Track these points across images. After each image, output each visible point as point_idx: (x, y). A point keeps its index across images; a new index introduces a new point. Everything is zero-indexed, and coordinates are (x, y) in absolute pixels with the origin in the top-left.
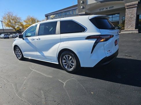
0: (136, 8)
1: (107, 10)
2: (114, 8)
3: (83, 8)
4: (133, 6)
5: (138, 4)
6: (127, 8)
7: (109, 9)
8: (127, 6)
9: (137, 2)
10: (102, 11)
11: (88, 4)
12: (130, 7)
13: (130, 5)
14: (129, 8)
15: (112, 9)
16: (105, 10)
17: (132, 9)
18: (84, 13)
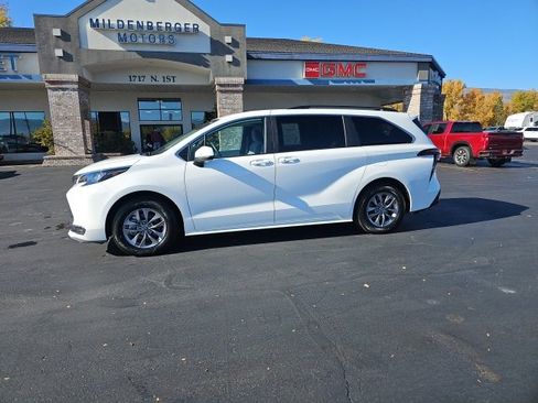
0: (241, 95)
1: (154, 83)
2: (178, 82)
3: (67, 57)
4: (235, 89)
5: (243, 86)
6: (221, 91)
7: (161, 82)
8: (221, 85)
9: (241, 80)
10: (137, 82)
11: (90, 47)
12: (228, 89)
13: (228, 85)
14: (226, 92)
15: (171, 83)
16: (148, 81)
17: (232, 95)
18: (75, 77)
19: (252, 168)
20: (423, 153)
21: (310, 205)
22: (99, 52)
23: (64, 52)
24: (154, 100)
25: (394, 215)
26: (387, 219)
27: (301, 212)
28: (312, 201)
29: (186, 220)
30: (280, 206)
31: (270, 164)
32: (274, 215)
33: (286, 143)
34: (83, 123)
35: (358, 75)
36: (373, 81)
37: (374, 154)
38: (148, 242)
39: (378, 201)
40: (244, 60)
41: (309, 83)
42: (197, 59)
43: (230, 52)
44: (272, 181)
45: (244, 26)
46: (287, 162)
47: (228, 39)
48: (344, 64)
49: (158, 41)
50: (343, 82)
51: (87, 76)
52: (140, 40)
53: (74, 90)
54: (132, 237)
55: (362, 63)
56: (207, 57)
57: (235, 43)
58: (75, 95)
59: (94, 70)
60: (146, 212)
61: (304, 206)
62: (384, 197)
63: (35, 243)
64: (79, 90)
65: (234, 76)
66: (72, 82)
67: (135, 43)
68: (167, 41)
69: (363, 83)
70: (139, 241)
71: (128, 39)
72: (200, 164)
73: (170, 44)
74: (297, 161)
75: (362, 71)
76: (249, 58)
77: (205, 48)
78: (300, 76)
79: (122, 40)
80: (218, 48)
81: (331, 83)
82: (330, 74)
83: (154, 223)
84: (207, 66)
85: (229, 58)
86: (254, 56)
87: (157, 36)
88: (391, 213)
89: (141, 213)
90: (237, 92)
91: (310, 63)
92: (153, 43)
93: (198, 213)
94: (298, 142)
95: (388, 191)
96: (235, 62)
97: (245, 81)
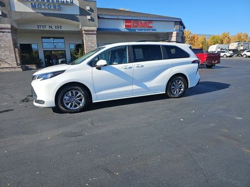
0: (95, 36)
1: (51, 29)
2: (64, 29)
3: (4, 15)
4: (92, 32)
5: (96, 31)
6: (86, 34)
7: (54, 29)
8: (85, 31)
9: (95, 28)
10: (42, 29)
12: (89, 33)
13: (89, 31)
14: (88, 34)
15: (60, 29)
16: (47, 28)
17: (91, 36)
18: (9, 26)
19: (123, 70)
20: (194, 62)
21: (148, 86)
22: (21, 13)
23: (2, 12)
24: (49, 38)
25: (182, 90)
26: (179, 91)
27: (144, 90)
28: (149, 84)
29: (93, 95)
30: (135, 87)
31: (131, 68)
32: (133, 92)
33: (137, 58)
34: (14, 50)
35: (149, 27)
36: (156, 30)
37: (174, 63)
38: (76, 106)
39: (176, 84)
40: (96, 19)
41: (127, 31)
42: (73, 17)
43: (89, 14)
44: (131, 76)
45: (96, 1)
46: (138, 67)
47: (88, 8)
48: (142, 22)
49: (52, 7)
50: (142, 30)
51: (15, 25)
52: (43, 7)
53: (9, 32)
54: (68, 104)
55: (151, 21)
56: (78, 17)
57: (91, 10)
58: (10, 35)
59: (19, 22)
60: (74, 92)
61: (145, 87)
62: (178, 82)
63: (13, 110)
64: (12, 32)
65: (92, 27)
66: (7, 29)
67: (40, 8)
68: (57, 8)
69: (151, 31)
70: (71, 106)
71: (37, 6)
72: (99, 68)
73: (59, 10)
74: (142, 66)
75: (150, 25)
76: (99, 18)
77: (77, 12)
78: (122, 27)
79: (33, 7)
80: (83, 12)
81: (137, 31)
82: (137, 26)
83: (78, 97)
84: (78, 21)
85: (89, 17)
86: (101, 16)
87: (52, 5)
88: (181, 89)
89: (72, 92)
90: (93, 34)
91: (127, 21)
92: (50, 9)
93: (98, 92)
94: (142, 57)
95: (180, 79)
96: (92, 20)
97: (97, 29)
